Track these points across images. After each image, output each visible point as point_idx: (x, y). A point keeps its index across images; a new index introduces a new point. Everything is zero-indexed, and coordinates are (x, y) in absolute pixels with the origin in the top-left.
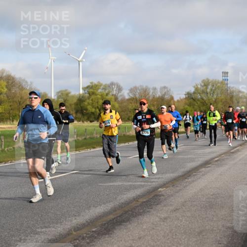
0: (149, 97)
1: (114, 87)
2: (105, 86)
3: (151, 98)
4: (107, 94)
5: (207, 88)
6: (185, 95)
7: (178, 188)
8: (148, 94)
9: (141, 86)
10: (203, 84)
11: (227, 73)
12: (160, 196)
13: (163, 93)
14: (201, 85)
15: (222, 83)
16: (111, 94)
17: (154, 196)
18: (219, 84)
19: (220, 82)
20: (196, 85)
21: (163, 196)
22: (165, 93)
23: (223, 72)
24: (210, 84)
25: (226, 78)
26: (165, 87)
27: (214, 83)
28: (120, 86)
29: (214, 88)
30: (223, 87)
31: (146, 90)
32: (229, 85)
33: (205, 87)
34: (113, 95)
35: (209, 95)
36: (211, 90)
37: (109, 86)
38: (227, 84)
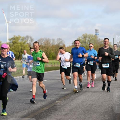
0: (50, 45)
1: (28, 38)
2: (23, 38)
3: (51, 46)
4: (24, 43)
5: (86, 40)
6: (73, 43)
7: (68, 101)
8: (50, 43)
9: (45, 38)
10: (83, 37)
11: (98, 30)
12: (57, 106)
13: (59, 42)
14: (82, 38)
15: (95, 36)
16: (26, 43)
17: (53, 106)
18: (93, 37)
19: (93, 36)
20: (79, 38)
21: (59, 106)
22: (60, 42)
23: (95, 30)
24: (88, 37)
25: (97, 33)
26: (60, 39)
27: (90, 37)
28: (32, 38)
29: (90, 40)
30: (95, 39)
31: (48, 40)
32: (99, 38)
33: (84, 39)
34: (27, 44)
35: (87, 44)
36: (88, 40)
37: (25, 38)
38: (98, 37)
